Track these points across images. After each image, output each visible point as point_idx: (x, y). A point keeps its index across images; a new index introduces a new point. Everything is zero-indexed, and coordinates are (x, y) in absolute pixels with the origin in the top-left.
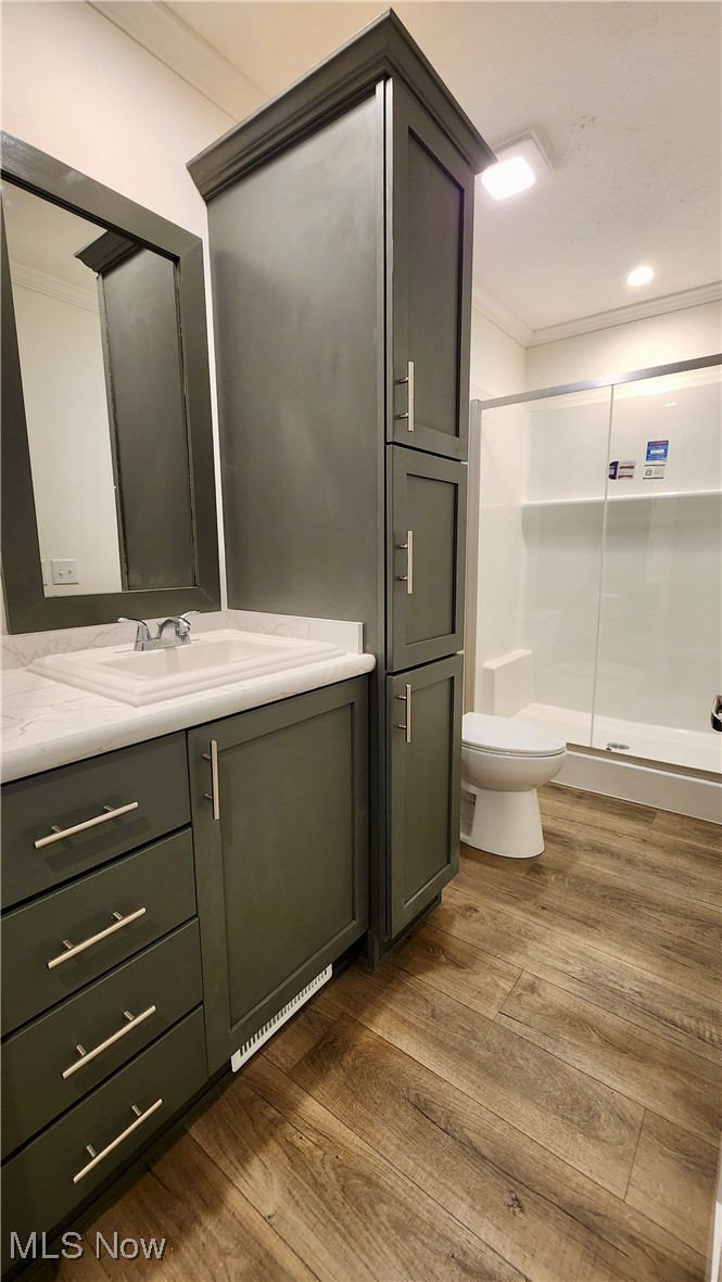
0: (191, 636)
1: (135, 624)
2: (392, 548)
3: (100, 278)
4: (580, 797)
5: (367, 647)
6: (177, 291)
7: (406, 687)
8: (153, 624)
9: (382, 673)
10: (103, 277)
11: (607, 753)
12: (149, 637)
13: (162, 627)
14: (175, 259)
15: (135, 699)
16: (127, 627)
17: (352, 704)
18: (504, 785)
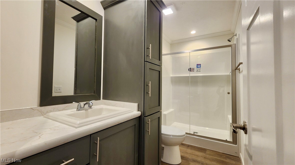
0: (93, 107)
1: (77, 104)
2: (145, 85)
3: (77, 23)
4: (188, 146)
5: (139, 110)
6: (96, 26)
7: (148, 120)
8: (82, 104)
9: (143, 116)
10: (78, 22)
11: (194, 135)
12: (81, 107)
13: (85, 105)
14: (96, 20)
15: (76, 126)
16: (75, 104)
17: (135, 125)
18: (171, 144)
